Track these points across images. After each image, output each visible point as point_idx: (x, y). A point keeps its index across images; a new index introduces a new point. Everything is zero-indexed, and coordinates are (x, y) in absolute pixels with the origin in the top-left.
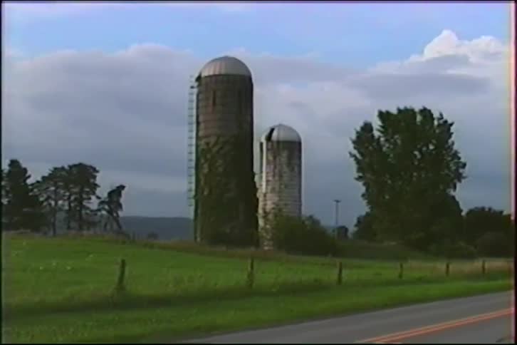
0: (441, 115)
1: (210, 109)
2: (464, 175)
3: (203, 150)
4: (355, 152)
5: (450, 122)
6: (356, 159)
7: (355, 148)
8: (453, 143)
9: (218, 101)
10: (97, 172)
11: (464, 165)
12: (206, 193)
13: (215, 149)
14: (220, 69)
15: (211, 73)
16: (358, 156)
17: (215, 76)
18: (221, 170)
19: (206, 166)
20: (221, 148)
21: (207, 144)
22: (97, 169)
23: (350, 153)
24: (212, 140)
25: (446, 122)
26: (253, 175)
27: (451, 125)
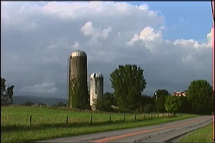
0: (140, 67)
1: (75, 67)
2: (146, 87)
3: (73, 80)
4: (111, 78)
5: (142, 70)
6: (111, 80)
7: (111, 77)
8: (143, 77)
9: (77, 65)
10: (5, 81)
11: (146, 84)
12: (74, 93)
13: (77, 80)
14: (79, 55)
15: (76, 56)
16: (112, 80)
17: (77, 57)
18: (79, 86)
19: (74, 84)
20: (79, 79)
21: (74, 78)
22: (5, 79)
23: (110, 79)
24: (76, 77)
25: (141, 70)
26: (87, 87)
27: (143, 71)
